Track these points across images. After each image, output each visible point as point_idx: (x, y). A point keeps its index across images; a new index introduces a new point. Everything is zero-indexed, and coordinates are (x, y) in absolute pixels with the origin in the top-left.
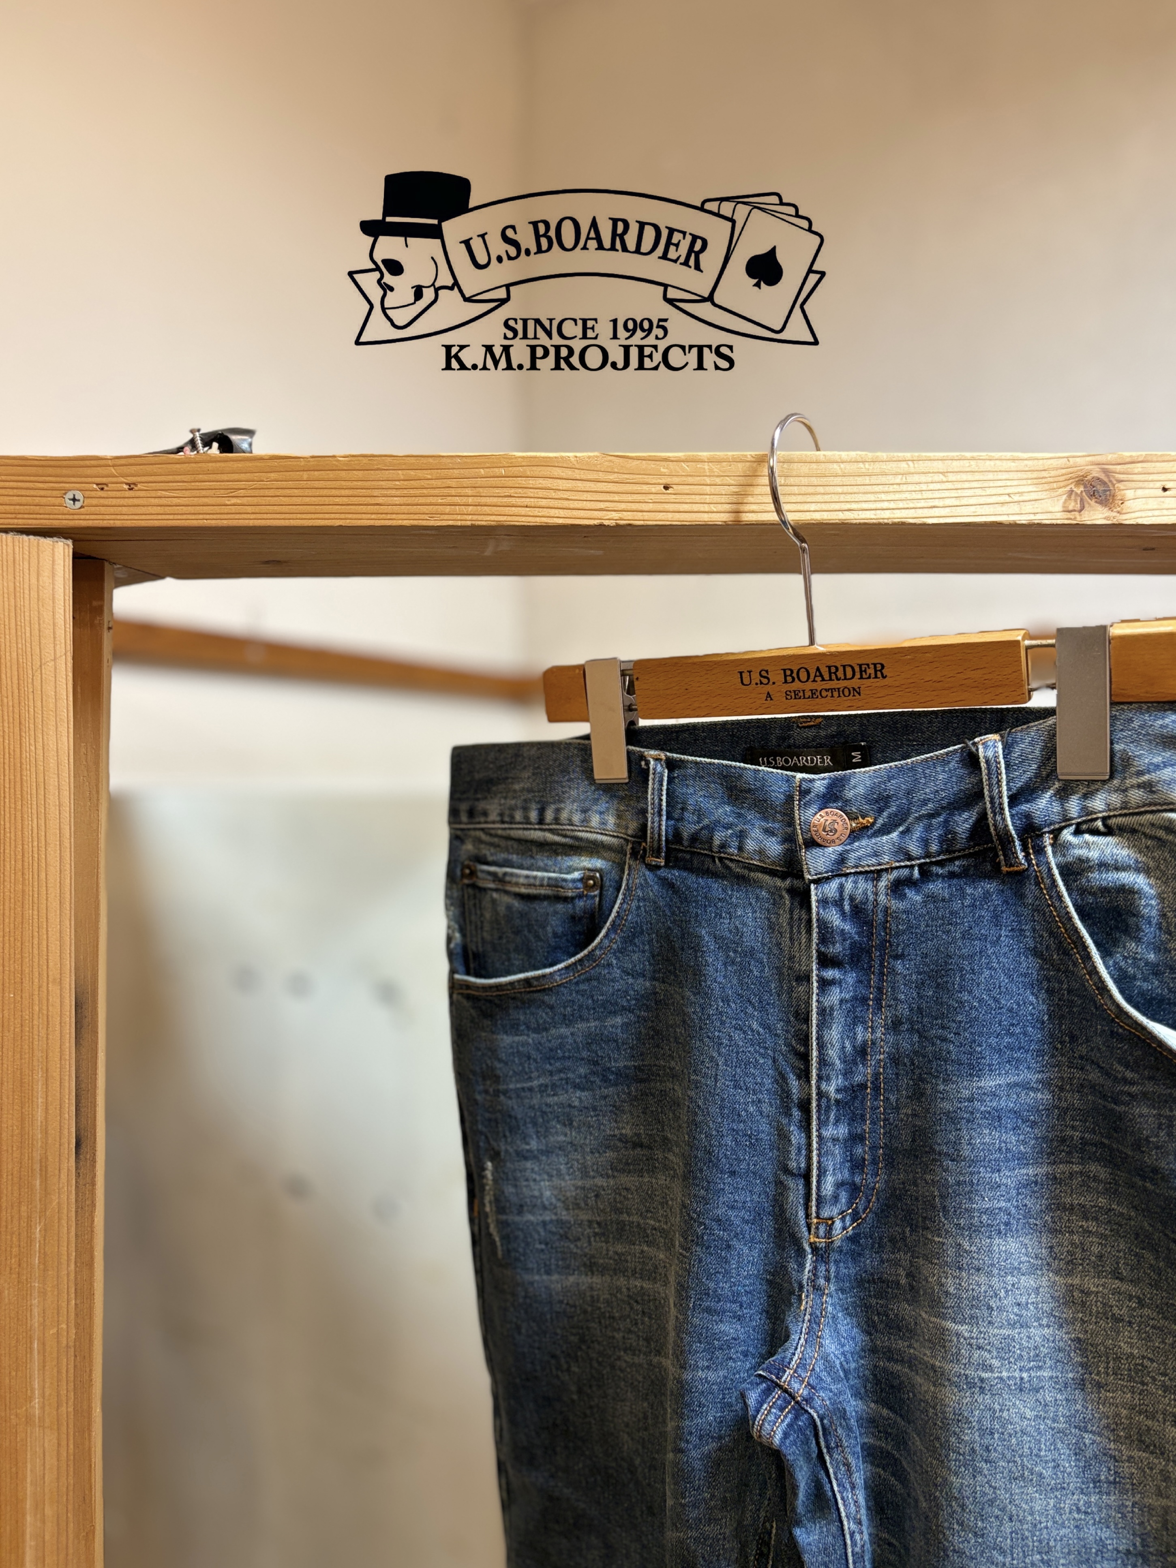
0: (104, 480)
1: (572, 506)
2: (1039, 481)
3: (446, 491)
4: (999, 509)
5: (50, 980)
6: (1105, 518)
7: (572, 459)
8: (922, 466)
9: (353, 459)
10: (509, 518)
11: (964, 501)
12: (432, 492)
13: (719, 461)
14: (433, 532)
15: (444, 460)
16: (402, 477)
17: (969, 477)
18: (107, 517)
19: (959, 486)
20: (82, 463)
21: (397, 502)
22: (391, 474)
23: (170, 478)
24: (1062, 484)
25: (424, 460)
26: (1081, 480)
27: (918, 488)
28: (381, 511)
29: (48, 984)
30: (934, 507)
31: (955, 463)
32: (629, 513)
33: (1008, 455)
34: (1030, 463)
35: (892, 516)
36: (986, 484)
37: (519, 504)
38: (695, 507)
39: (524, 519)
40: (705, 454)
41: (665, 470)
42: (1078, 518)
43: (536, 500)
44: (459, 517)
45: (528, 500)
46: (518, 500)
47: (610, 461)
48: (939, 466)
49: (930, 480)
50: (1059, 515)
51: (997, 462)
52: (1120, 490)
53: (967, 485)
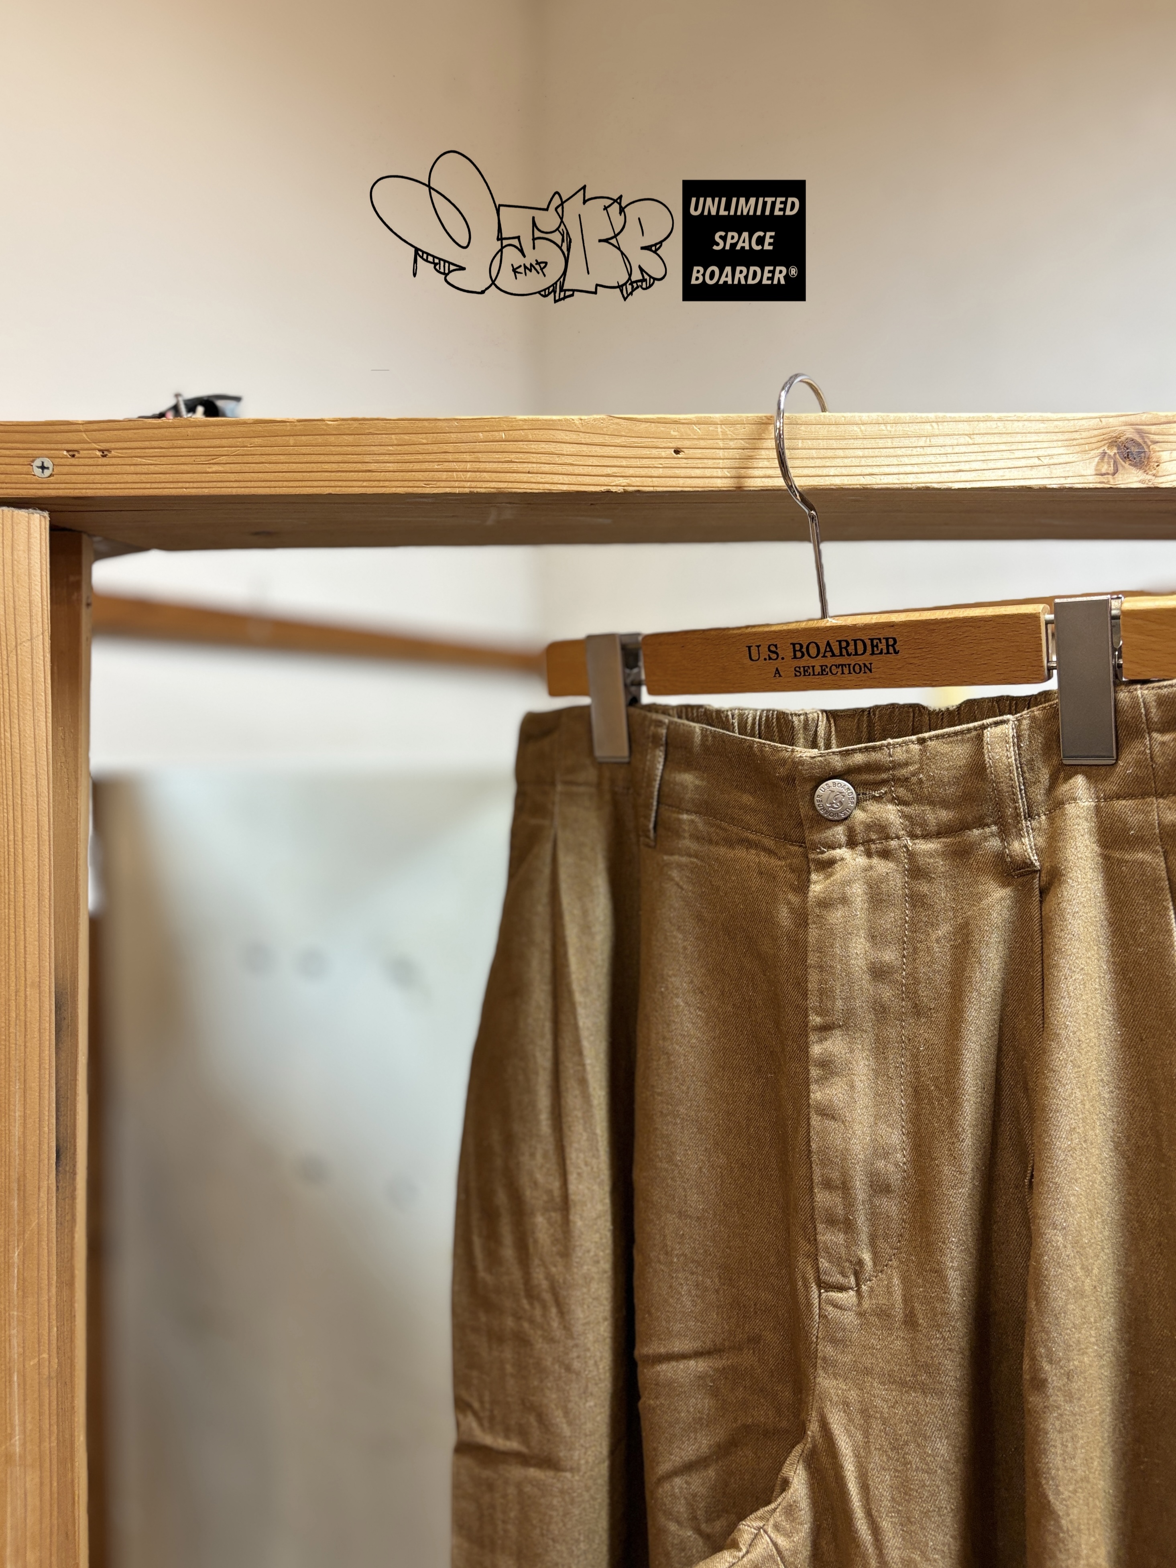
0: (75, 447)
1: (577, 472)
2: (1069, 443)
3: (442, 456)
4: (1028, 473)
5: (28, 983)
6: (1139, 482)
7: (577, 422)
8: (946, 428)
9: (344, 422)
10: (510, 485)
11: (991, 465)
12: (427, 457)
13: (733, 424)
14: (430, 500)
15: (440, 424)
16: (395, 442)
17: (997, 439)
18: (79, 486)
19: (987, 448)
20: (50, 428)
21: (391, 469)
22: (384, 439)
23: (147, 444)
24: (1094, 446)
25: (420, 424)
26: (1114, 442)
27: (943, 450)
28: (372, 478)
29: (26, 988)
30: (960, 471)
31: (982, 424)
32: (638, 479)
33: (1037, 415)
34: (1060, 423)
35: (916, 480)
36: (1014, 447)
37: (521, 470)
38: (708, 472)
39: (526, 485)
40: (717, 416)
41: (676, 433)
42: (1112, 482)
43: (539, 465)
44: (457, 484)
45: (530, 465)
46: (519, 465)
47: (617, 424)
48: (964, 427)
49: (955, 442)
50: (1091, 479)
51: (1026, 423)
52: (1155, 452)
53: (994, 448)
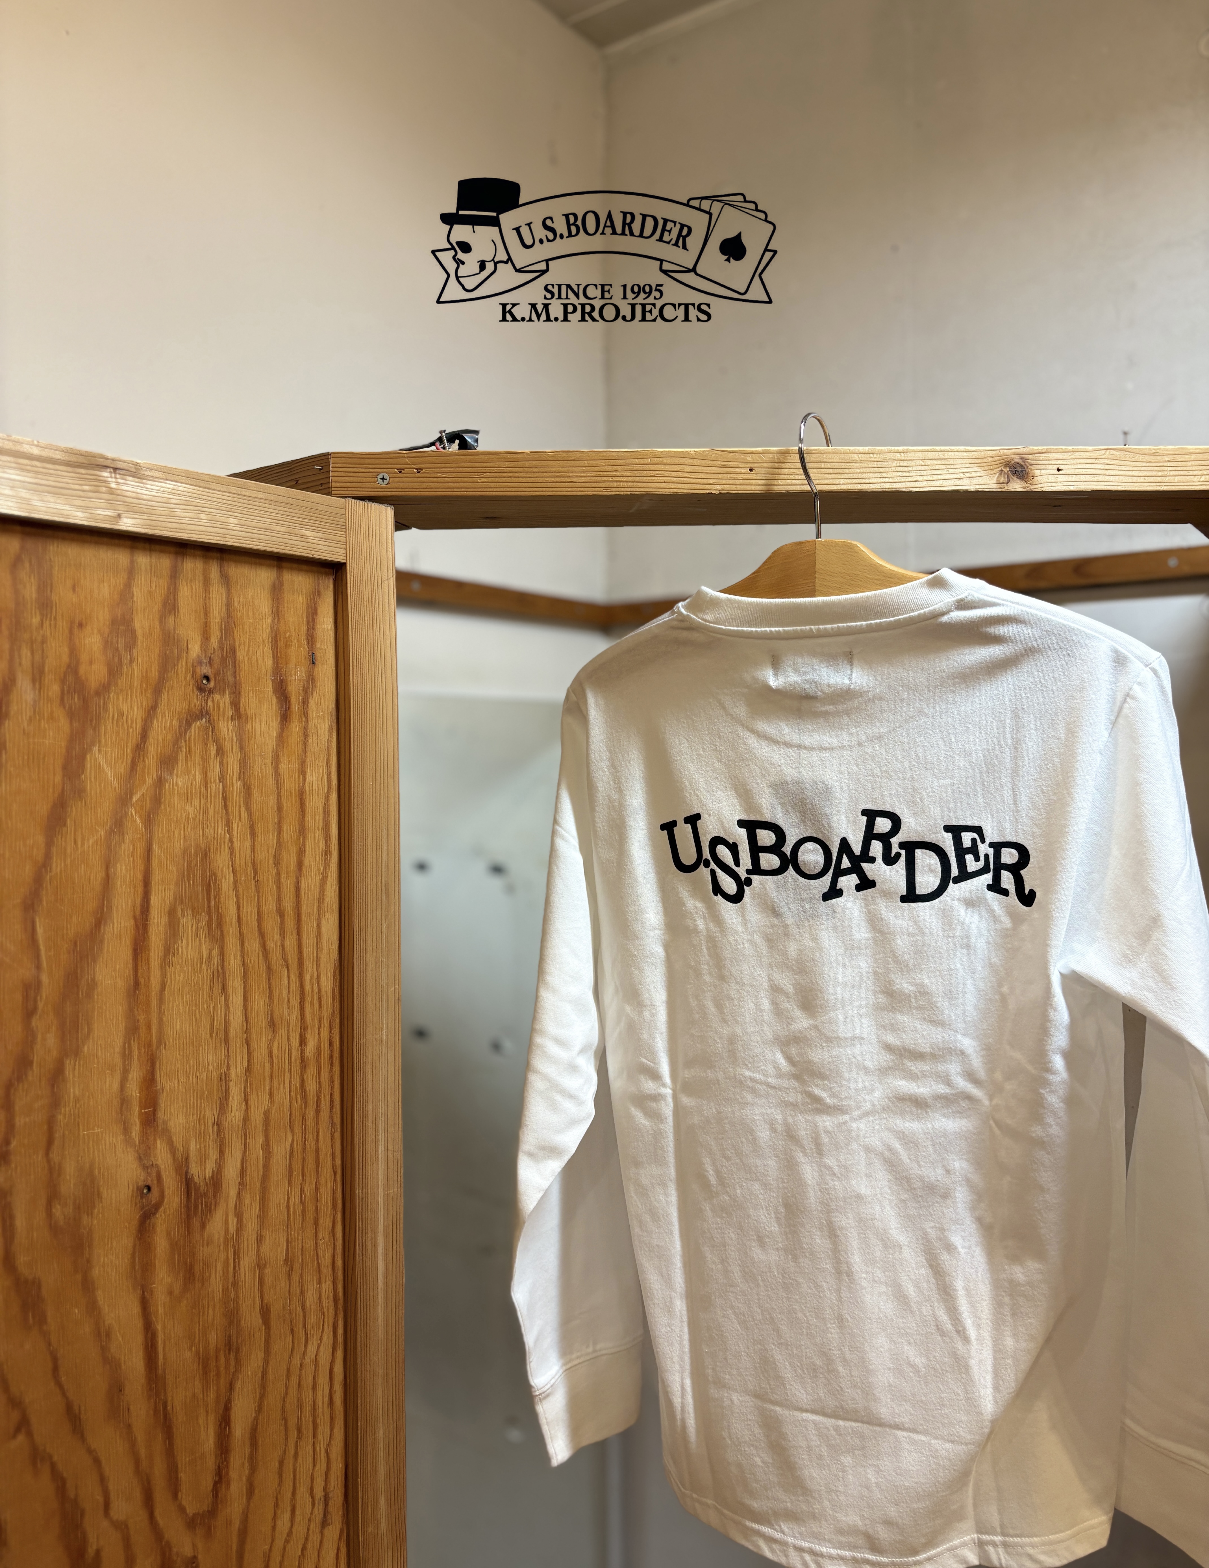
1: (692, 482)
2: (982, 465)
4: (958, 482)
6: (1022, 488)
8: (910, 455)
11: (935, 477)
12: (605, 474)
16: (587, 465)
17: (939, 462)
19: (933, 468)
24: (996, 466)
26: (1007, 464)
27: (907, 469)
30: (917, 481)
31: (930, 454)
32: (728, 486)
33: (962, 448)
34: (976, 453)
35: (890, 487)
36: (949, 467)
39: (662, 490)
41: (750, 459)
42: (1006, 488)
44: (622, 489)
48: (920, 455)
49: (914, 464)
50: (994, 486)
51: (956, 453)
52: (1032, 470)
53: (937, 467)
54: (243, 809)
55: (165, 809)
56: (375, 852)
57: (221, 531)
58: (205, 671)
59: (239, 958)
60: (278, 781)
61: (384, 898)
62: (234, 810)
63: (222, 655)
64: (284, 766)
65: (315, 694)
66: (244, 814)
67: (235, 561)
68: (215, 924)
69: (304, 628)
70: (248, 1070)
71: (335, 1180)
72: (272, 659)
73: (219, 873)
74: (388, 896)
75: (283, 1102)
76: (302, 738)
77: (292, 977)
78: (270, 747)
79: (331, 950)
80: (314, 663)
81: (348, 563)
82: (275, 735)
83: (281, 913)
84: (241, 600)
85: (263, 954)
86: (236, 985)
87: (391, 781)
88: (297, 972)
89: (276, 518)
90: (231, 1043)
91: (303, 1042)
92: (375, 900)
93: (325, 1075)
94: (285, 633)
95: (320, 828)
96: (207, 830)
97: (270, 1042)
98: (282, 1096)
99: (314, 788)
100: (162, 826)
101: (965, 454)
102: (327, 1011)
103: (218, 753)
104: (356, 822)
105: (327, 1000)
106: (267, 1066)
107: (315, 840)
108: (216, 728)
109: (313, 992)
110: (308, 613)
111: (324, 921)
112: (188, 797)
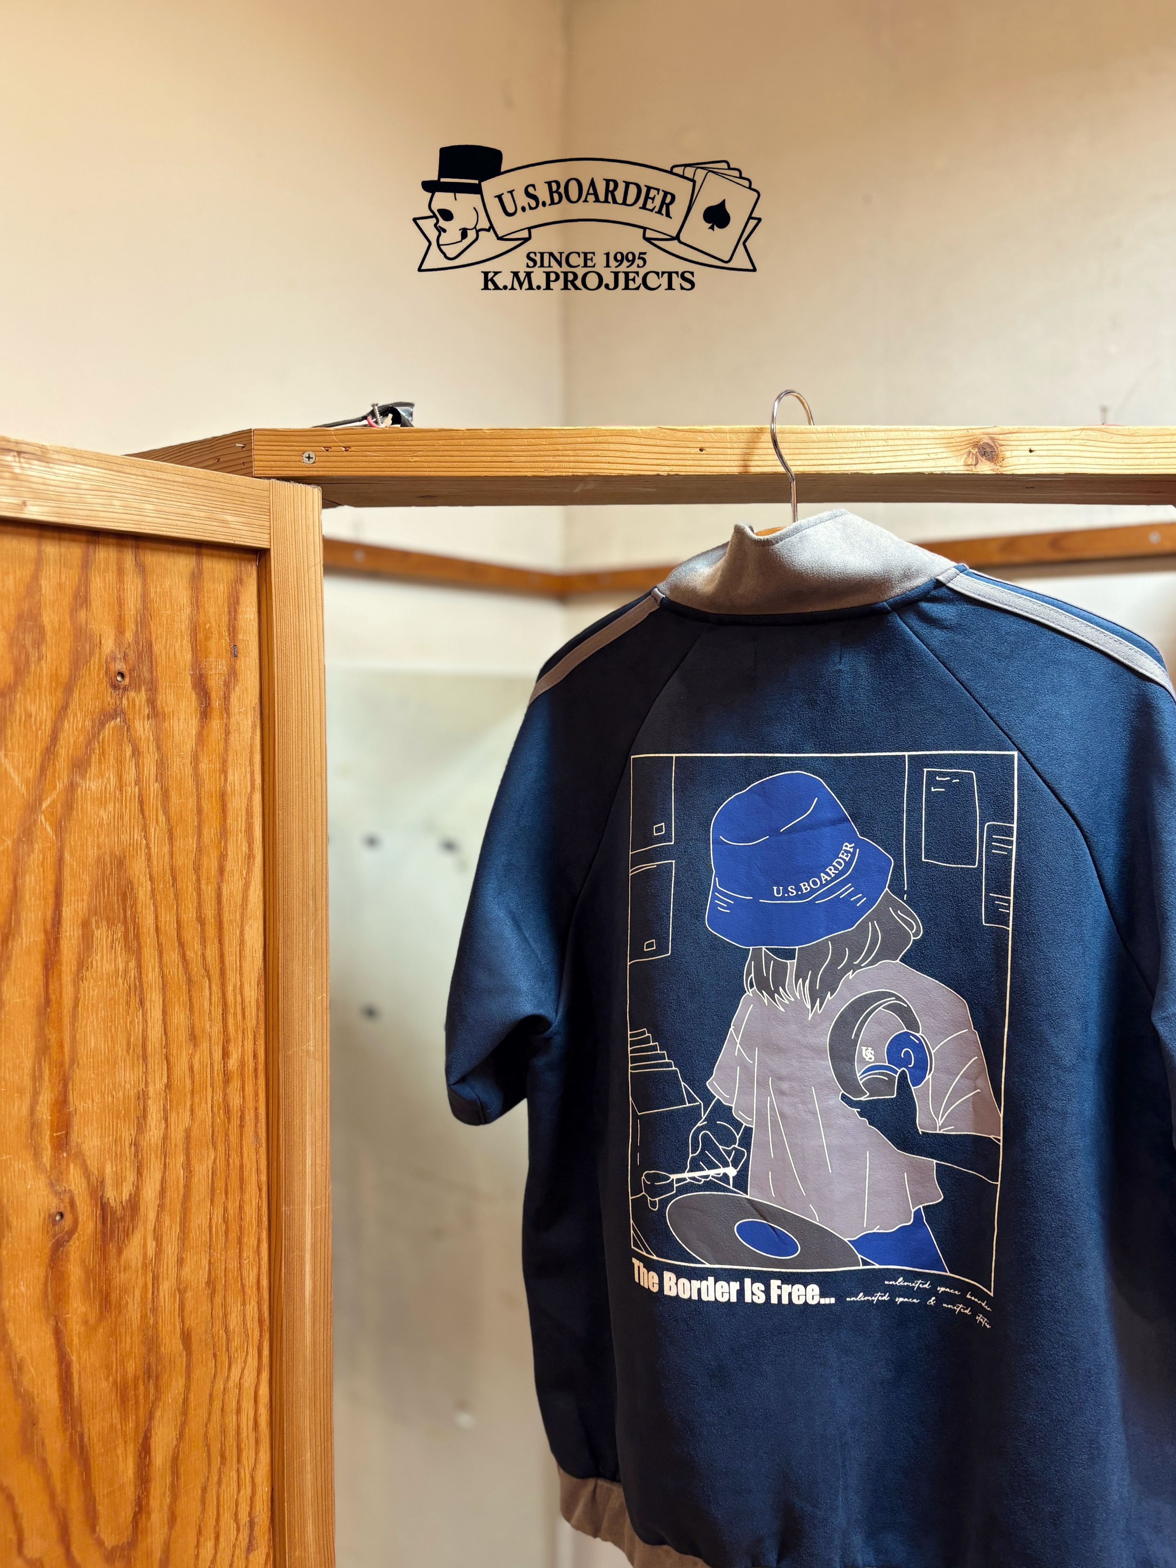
2: (948, 445)
3: (556, 452)
4: (922, 464)
6: (992, 470)
8: (870, 435)
11: (899, 459)
16: (526, 444)
17: (901, 442)
19: (896, 448)
21: (523, 460)
22: (521, 441)
24: (963, 447)
26: (975, 445)
27: (868, 450)
28: (512, 466)
30: (878, 463)
31: (892, 433)
32: (676, 467)
33: (927, 428)
34: (941, 433)
35: (849, 469)
36: (913, 447)
37: (604, 461)
38: (721, 463)
39: (606, 471)
41: (702, 438)
42: (974, 470)
45: (610, 458)
48: (882, 435)
49: (876, 444)
50: (961, 468)
51: (921, 432)
52: (1001, 451)
53: (901, 448)
54: (160, 813)
55: (77, 815)
56: (301, 854)
57: (136, 518)
58: (119, 667)
59: (157, 970)
60: (197, 782)
61: (311, 903)
62: (150, 813)
63: (138, 650)
64: (203, 766)
65: (237, 689)
66: (162, 818)
67: (152, 549)
68: (131, 935)
69: (225, 619)
70: (168, 1086)
71: (260, 1197)
72: (191, 652)
73: (135, 881)
74: (315, 901)
75: (205, 1119)
76: (223, 736)
77: (214, 987)
78: (188, 746)
79: (255, 958)
80: (236, 656)
81: (272, 548)
82: (194, 733)
83: (201, 921)
84: (158, 590)
85: (183, 965)
86: (154, 998)
87: (318, 780)
88: (219, 983)
89: (195, 502)
90: (150, 1060)
91: (225, 1055)
92: (301, 906)
93: (249, 1089)
94: (205, 624)
95: (243, 829)
96: (122, 836)
97: (191, 1057)
98: (204, 1112)
99: (236, 788)
100: (75, 833)
101: (931, 434)
102: (251, 1022)
103: (133, 754)
104: (281, 824)
105: (252, 1013)
106: (188, 1081)
107: (237, 843)
108: (132, 728)
109: (236, 1002)
110: (229, 603)
111: (247, 928)
112: (102, 802)
